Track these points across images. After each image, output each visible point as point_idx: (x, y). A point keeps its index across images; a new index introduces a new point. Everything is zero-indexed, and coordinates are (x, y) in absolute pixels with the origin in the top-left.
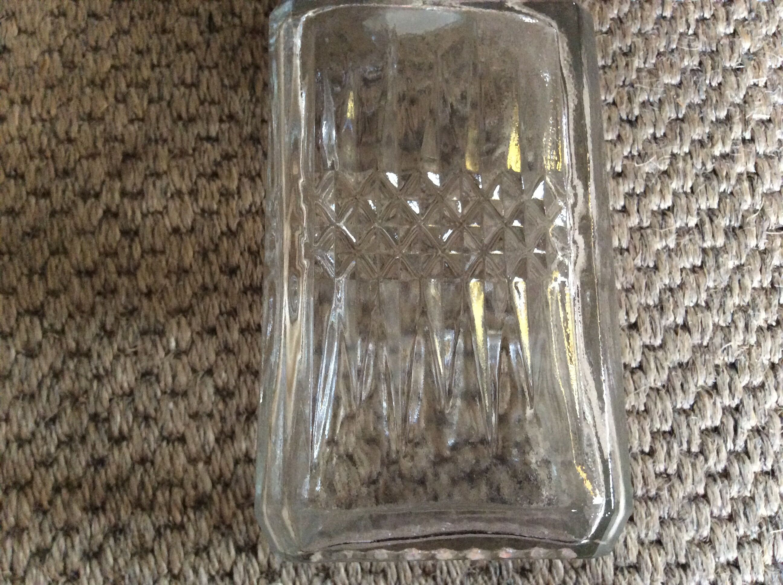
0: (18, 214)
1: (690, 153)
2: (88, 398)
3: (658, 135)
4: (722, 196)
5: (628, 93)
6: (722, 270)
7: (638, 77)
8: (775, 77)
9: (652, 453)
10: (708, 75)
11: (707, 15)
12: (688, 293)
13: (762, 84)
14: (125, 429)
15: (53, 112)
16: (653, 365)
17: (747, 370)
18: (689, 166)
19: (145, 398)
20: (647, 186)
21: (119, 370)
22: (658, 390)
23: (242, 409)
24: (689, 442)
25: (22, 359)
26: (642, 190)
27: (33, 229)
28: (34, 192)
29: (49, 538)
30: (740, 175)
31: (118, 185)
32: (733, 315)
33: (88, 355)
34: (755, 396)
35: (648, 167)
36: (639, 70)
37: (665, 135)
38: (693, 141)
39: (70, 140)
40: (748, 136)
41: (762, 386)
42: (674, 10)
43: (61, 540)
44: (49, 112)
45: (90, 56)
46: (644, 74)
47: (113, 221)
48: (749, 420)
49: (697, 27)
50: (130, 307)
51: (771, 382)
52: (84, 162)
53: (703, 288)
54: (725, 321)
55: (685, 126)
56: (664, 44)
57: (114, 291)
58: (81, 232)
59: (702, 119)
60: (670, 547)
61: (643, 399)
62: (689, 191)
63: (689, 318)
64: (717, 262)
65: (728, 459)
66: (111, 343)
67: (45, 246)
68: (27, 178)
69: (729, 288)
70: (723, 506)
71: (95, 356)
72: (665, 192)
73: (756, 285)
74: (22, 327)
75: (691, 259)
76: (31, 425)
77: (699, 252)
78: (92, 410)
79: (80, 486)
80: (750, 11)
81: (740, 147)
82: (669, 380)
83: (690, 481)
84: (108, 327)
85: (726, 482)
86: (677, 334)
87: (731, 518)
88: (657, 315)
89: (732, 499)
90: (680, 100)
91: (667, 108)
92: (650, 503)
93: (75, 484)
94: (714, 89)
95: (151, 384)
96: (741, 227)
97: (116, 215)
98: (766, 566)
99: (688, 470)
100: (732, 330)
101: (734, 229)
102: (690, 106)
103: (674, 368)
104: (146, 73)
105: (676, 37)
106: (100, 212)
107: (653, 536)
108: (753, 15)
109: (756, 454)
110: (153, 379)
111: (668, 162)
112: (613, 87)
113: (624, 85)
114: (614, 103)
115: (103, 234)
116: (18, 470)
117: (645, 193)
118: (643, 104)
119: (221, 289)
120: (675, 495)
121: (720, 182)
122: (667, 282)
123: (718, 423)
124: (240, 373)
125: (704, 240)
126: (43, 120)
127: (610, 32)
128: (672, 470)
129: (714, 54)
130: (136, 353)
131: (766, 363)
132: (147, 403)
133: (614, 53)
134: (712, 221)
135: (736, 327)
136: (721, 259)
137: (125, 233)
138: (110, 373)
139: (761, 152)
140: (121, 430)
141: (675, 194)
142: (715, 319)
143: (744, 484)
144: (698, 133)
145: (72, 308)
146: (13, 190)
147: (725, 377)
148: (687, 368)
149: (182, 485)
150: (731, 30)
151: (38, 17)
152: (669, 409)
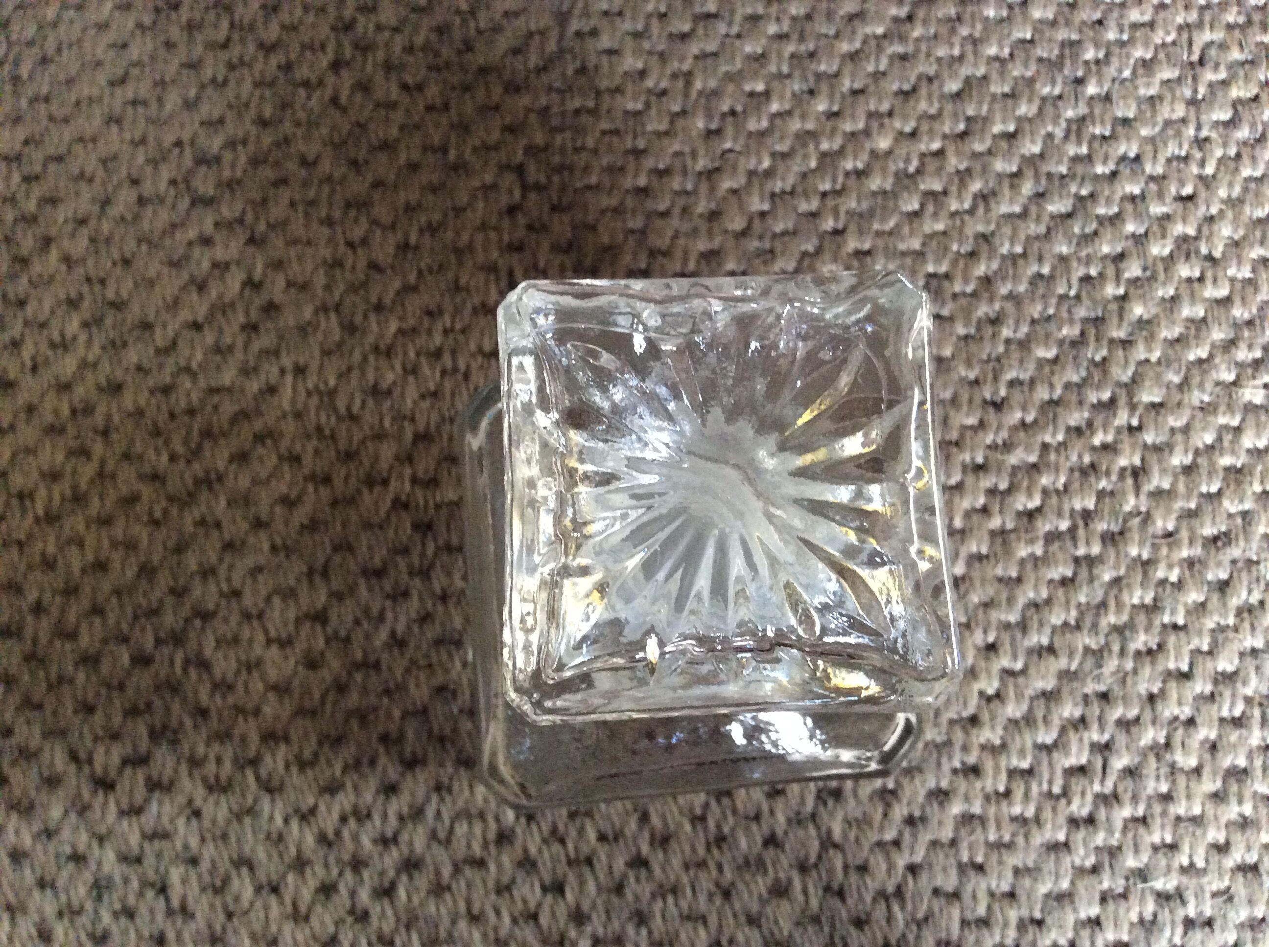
0: (294, 504)
1: (1064, 442)
2: (377, 715)
3: (1027, 421)
4: (1101, 495)
5: (994, 369)
6: (1096, 583)
7: (1007, 351)
8: (1171, 352)
9: (1008, 794)
10: (1091, 347)
11: (1093, 272)
12: (1056, 609)
13: (1154, 359)
14: (419, 750)
15: (332, 383)
16: (1012, 693)
17: (1120, 701)
18: (1062, 459)
19: (440, 716)
20: (1012, 482)
21: (412, 684)
22: (1017, 721)
24: (1051, 782)
25: (302, 670)
26: (1006, 487)
27: (312, 521)
29: (335, 872)
30: (1123, 470)
31: (408, 472)
32: (1107, 635)
33: (377, 667)
34: (1128, 732)
35: (1014, 459)
36: (1008, 341)
37: (1035, 422)
38: (1068, 428)
39: (352, 418)
40: (1135, 422)
41: (1137, 720)
42: (1054, 269)
43: (349, 875)
44: (326, 384)
45: (373, 317)
46: (1013, 347)
47: (404, 514)
48: (1120, 759)
49: (1080, 288)
50: (423, 612)
51: (1147, 716)
52: (370, 444)
53: (1073, 603)
54: (1097, 643)
55: (1060, 410)
56: (1039, 309)
57: (406, 594)
58: (367, 525)
59: (1080, 401)
60: (1023, 898)
61: (1000, 731)
62: (1061, 488)
63: (1055, 638)
64: (1090, 573)
65: (1095, 802)
66: (402, 654)
67: (326, 539)
68: (303, 461)
69: (1103, 605)
70: (1087, 855)
71: (384, 667)
72: (1033, 488)
73: (1136, 601)
74: (303, 634)
75: (1061, 569)
76: (314, 745)
77: (1070, 561)
78: (381, 729)
79: (369, 816)
80: (1145, 269)
81: (1125, 436)
82: (1029, 710)
83: (1049, 826)
84: (399, 636)
85: (1091, 829)
86: (1040, 657)
87: (1095, 870)
88: (1018, 635)
89: (1097, 848)
90: (1055, 379)
91: (1039, 387)
92: (1003, 851)
93: (364, 812)
94: (1097, 365)
95: (447, 702)
96: (1121, 533)
97: (406, 506)
98: (1132, 924)
99: (1047, 814)
100: (1106, 653)
101: (1113, 535)
102: (1067, 386)
103: (1037, 697)
104: (438, 339)
105: (1053, 301)
106: (389, 503)
107: (1005, 887)
108: (1148, 273)
109: (1126, 797)
110: (450, 695)
111: (1037, 453)
112: (974, 360)
113: (988, 361)
114: (977, 381)
115: (392, 528)
116: (300, 796)
117: (1010, 491)
118: (1012, 384)
120: (1032, 841)
121: (1098, 479)
122: (1031, 595)
123: (1084, 761)
125: (1075, 546)
126: (320, 393)
127: (975, 294)
128: (1030, 812)
129: (1098, 322)
130: (430, 666)
131: (1144, 692)
132: (442, 721)
133: (979, 320)
134: (1086, 525)
135: (1110, 651)
136: (1095, 571)
137: (416, 527)
138: (402, 687)
139: (1150, 443)
140: (413, 753)
141: (1045, 492)
142: (1086, 640)
143: (1110, 831)
144: (1076, 418)
145: (359, 613)
146: (288, 476)
147: (1095, 709)
148: (1049, 697)
149: (482, 816)
150: (1121, 291)
151: (309, 266)
152: (1029, 744)
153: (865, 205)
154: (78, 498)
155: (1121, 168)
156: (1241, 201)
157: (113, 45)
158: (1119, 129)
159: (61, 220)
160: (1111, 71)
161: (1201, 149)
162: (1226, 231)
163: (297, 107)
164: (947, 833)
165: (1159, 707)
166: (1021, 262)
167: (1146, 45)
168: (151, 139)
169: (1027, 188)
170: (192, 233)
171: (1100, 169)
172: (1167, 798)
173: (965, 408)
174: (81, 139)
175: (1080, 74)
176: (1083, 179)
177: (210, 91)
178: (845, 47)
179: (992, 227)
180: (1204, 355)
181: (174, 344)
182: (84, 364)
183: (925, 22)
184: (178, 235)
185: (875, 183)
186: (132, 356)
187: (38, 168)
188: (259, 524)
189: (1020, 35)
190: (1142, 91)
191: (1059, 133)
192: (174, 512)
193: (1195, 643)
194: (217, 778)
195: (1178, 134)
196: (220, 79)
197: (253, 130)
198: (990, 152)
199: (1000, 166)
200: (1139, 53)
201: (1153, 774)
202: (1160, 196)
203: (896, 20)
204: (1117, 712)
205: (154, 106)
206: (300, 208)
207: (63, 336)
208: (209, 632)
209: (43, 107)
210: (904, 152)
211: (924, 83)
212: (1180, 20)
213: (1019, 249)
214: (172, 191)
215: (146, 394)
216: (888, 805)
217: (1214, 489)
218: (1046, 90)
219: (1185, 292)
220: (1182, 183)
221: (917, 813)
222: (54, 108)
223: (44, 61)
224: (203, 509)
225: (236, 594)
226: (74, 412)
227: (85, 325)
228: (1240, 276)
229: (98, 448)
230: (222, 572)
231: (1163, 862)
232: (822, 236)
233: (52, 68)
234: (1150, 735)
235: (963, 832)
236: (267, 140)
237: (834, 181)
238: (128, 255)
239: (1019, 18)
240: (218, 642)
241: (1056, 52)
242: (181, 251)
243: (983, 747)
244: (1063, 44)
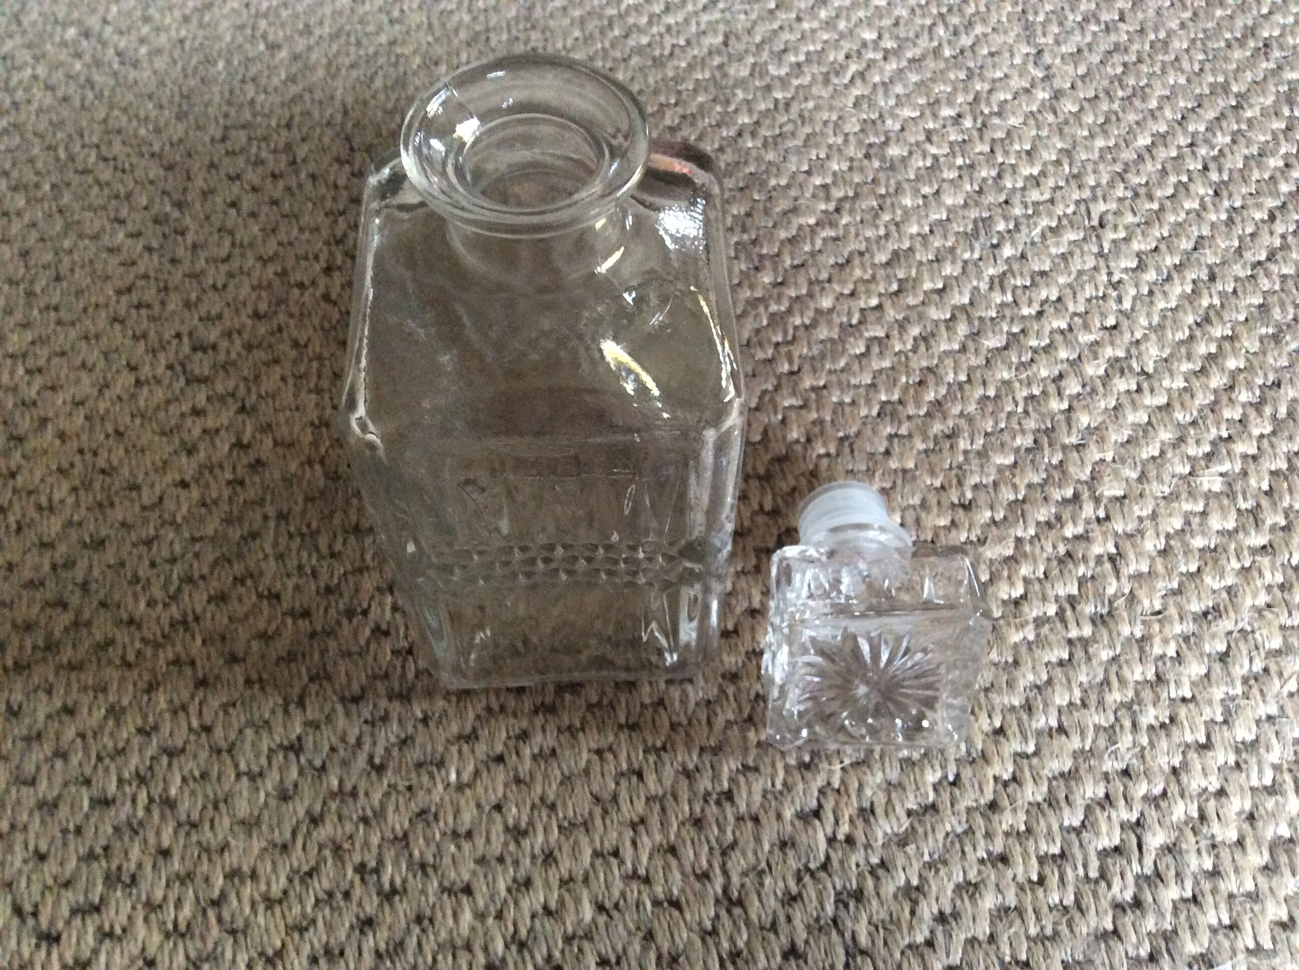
0: (271, 638)
1: (1037, 535)
2: (353, 844)
3: (997, 519)
4: (1082, 582)
5: (957, 476)
6: (1094, 662)
7: (966, 459)
8: (1123, 452)
9: (1041, 881)
10: (1046, 452)
11: (1036, 391)
12: (1057, 688)
13: (1109, 458)
14: (398, 881)
15: (314, 525)
16: (1028, 774)
17: (1142, 776)
18: (1037, 549)
19: (421, 841)
20: (991, 573)
21: (391, 808)
22: (1039, 804)
23: (537, 851)
24: (1085, 866)
25: (273, 802)
26: (988, 577)
27: (289, 653)
28: (292, 613)
30: (1099, 556)
31: (389, 600)
32: (1115, 712)
33: (354, 794)
34: (1157, 807)
35: (990, 553)
36: (966, 452)
37: (1005, 517)
38: (1038, 524)
39: (333, 555)
40: (1102, 514)
41: (1164, 794)
42: (998, 389)
44: (309, 526)
46: (972, 456)
47: (382, 641)
48: (1154, 835)
49: (1026, 404)
50: (403, 735)
51: (1174, 789)
52: (350, 578)
53: (1075, 683)
54: (1107, 720)
55: (1027, 507)
56: (991, 423)
57: (385, 719)
58: (347, 654)
59: (1045, 498)
61: (1022, 816)
62: (1042, 576)
63: (1063, 718)
64: (1086, 652)
65: (1137, 884)
66: (380, 778)
67: (303, 670)
68: (283, 597)
70: (1140, 943)
71: (361, 794)
72: (1014, 577)
73: (1138, 677)
74: (274, 762)
75: (1056, 652)
76: (283, 880)
77: (1064, 643)
78: (357, 858)
79: (342, 953)
80: (1084, 386)
81: (1095, 525)
82: (1050, 791)
83: (1093, 912)
84: (377, 761)
85: (1138, 912)
86: (1051, 737)
87: (1152, 958)
88: (1025, 717)
89: (1149, 934)
90: (1017, 480)
91: (1003, 489)
92: (1047, 943)
93: (337, 952)
94: (1055, 467)
95: (428, 824)
96: (1109, 614)
97: (386, 633)
99: (1088, 900)
100: (1117, 729)
101: (1102, 616)
102: (1030, 486)
103: (1055, 778)
105: (1003, 416)
106: (368, 632)
108: (1088, 389)
109: (1170, 877)
110: (431, 818)
111: (1012, 545)
112: (937, 470)
113: (951, 468)
114: (943, 487)
115: (372, 654)
116: (265, 938)
118: (976, 487)
119: (510, 711)
120: (1077, 930)
121: (1076, 565)
122: (1031, 677)
123: (1116, 841)
124: (533, 807)
125: (1067, 630)
126: (302, 535)
127: (928, 414)
128: (1069, 900)
129: (1049, 431)
130: (410, 788)
131: (1166, 768)
132: (423, 847)
133: (936, 436)
134: (1073, 608)
135: (1121, 727)
136: (1091, 650)
137: (396, 652)
138: (380, 814)
139: (1120, 531)
140: (392, 882)
141: (1026, 581)
142: (1095, 718)
143: (1160, 914)
144: (1043, 514)
145: (334, 740)
146: (266, 612)
147: (1118, 786)
148: (1070, 777)
149: (468, 947)
150: (1065, 405)
151: (297, 428)
152: (1055, 827)
153: (815, 351)
154: (51, 647)
155: (1046, 307)
156: (1161, 327)
157: (122, 264)
158: (1038, 278)
159: (60, 402)
160: (1022, 237)
161: (1115, 289)
162: (1153, 352)
163: (291, 304)
164: (983, 929)
165: (1184, 778)
166: (967, 387)
167: (1050, 214)
168: (152, 333)
169: (962, 329)
170: (186, 407)
171: (1026, 311)
172: (1215, 874)
173: (935, 510)
174: (86, 338)
175: (995, 241)
176: (1012, 319)
177: (211, 294)
178: (783, 234)
179: (935, 361)
180: (1156, 453)
181: (161, 499)
182: (69, 524)
183: (851, 212)
184: (172, 409)
185: (823, 333)
186: (118, 514)
187: (42, 362)
188: (234, 659)
189: (937, 217)
190: (1053, 251)
191: (984, 286)
192: (149, 652)
193: (1207, 714)
194: (175, 924)
195: (1092, 279)
196: (220, 285)
197: (249, 322)
198: (923, 303)
199: (935, 314)
200: (1044, 222)
201: (1193, 848)
202: (1086, 327)
203: (825, 212)
204: (1141, 789)
205: (157, 307)
206: (291, 381)
207: (50, 500)
208: (175, 768)
209: (52, 314)
210: (846, 307)
211: (856, 256)
212: (1076, 196)
213: (963, 378)
214: (169, 373)
215: (128, 546)
216: (915, 903)
217: (1193, 568)
218: (967, 256)
219: (1124, 400)
220: (1103, 315)
221: (948, 910)
222: (62, 314)
223: (58, 278)
224: (179, 648)
225: (207, 729)
226: (54, 567)
227: (74, 489)
228: (1175, 386)
229: (75, 599)
230: (193, 709)
231: (1226, 944)
232: (779, 377)
233: (65, 284)
234: (1180, 811)
235: (1000, 926)
236: (262, 329)
237: (785, 332)
238: (122, 429)
239: (933, 204)
240: (184, 779)
241: (970, 226)
242: (173, 422)
243: (1007, 834)
244: (975, 221)
